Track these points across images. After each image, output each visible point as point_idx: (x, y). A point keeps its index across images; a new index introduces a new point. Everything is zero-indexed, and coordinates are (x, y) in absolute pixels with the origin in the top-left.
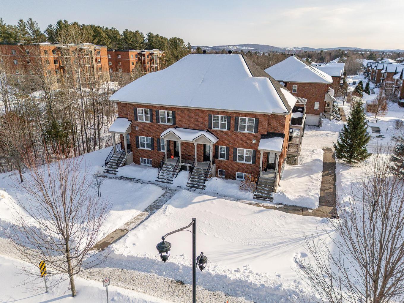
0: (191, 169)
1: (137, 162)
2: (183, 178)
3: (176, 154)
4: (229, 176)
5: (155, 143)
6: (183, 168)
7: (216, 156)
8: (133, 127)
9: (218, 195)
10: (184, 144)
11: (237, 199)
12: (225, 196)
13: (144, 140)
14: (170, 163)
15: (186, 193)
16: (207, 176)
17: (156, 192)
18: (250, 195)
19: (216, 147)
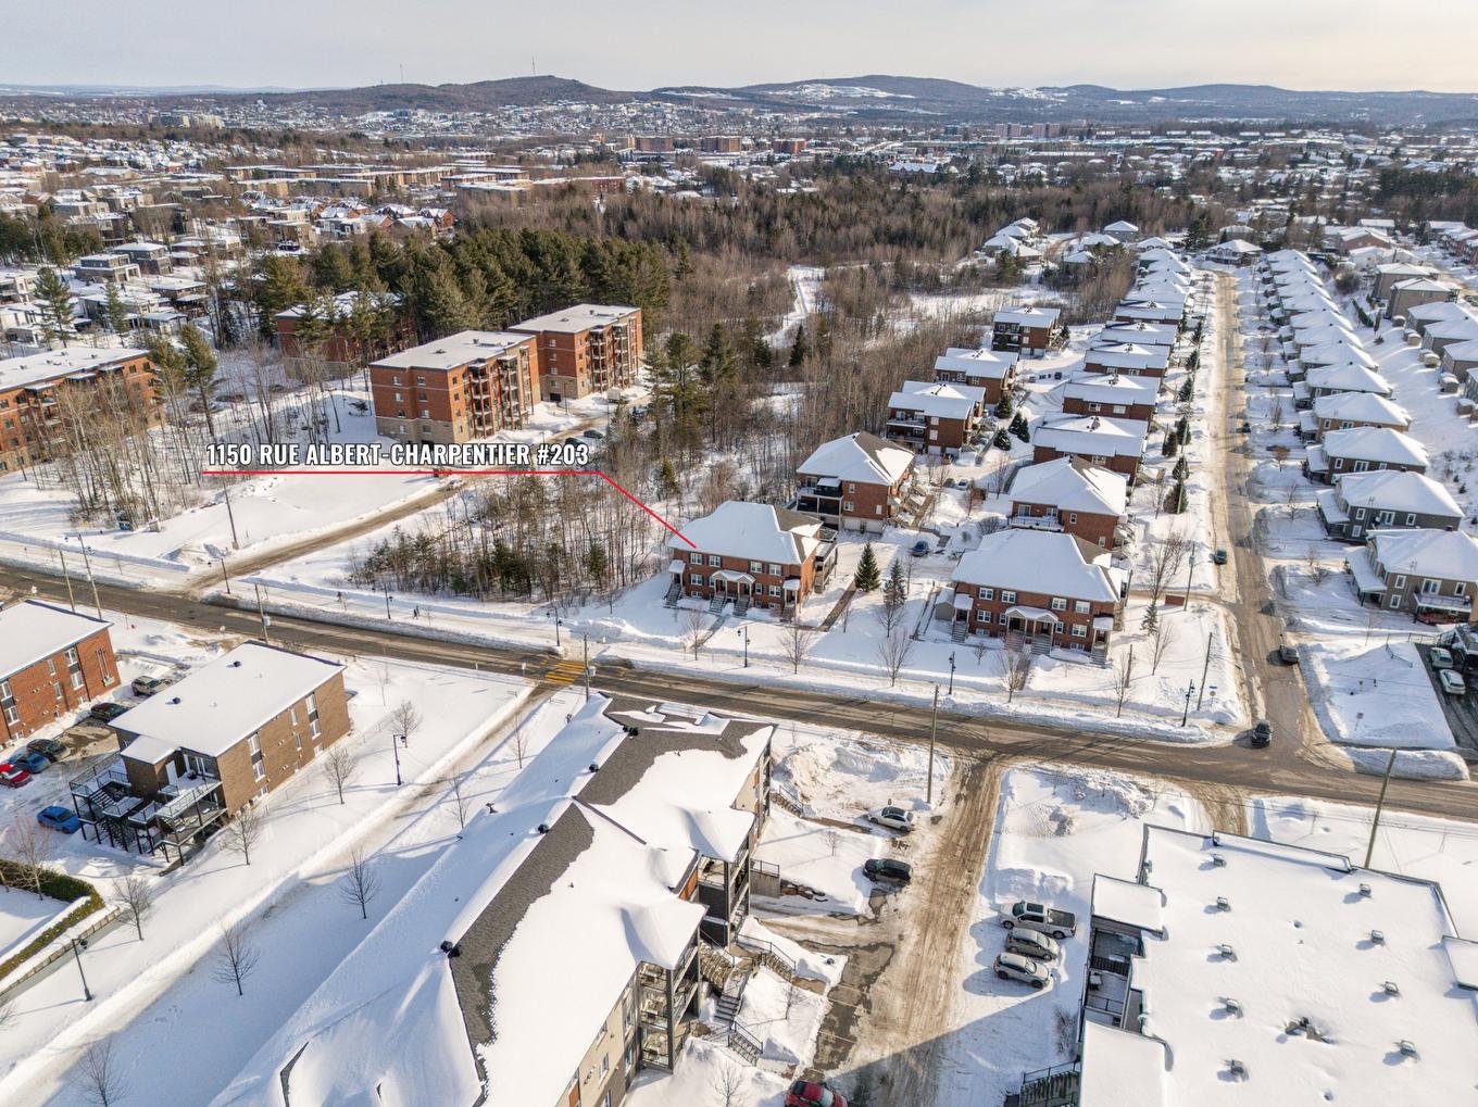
0: (735, 601)
1: (688, 594)
2: (730, 608)
3: (723, 589)
4: (765, 606)
5: (706, 580)
6: (729, 601)
7: (754, 591)
8: (687, 568)
9: (755, 620)
10: (730, 583)
11: (768, 622)
12: (760, 621)
13: (696, 578)
14: (719, 597)
15: (733, 619)
16: (748, 606)
17: (712, 619)
18: (778, 619)
19: (754, 585)
